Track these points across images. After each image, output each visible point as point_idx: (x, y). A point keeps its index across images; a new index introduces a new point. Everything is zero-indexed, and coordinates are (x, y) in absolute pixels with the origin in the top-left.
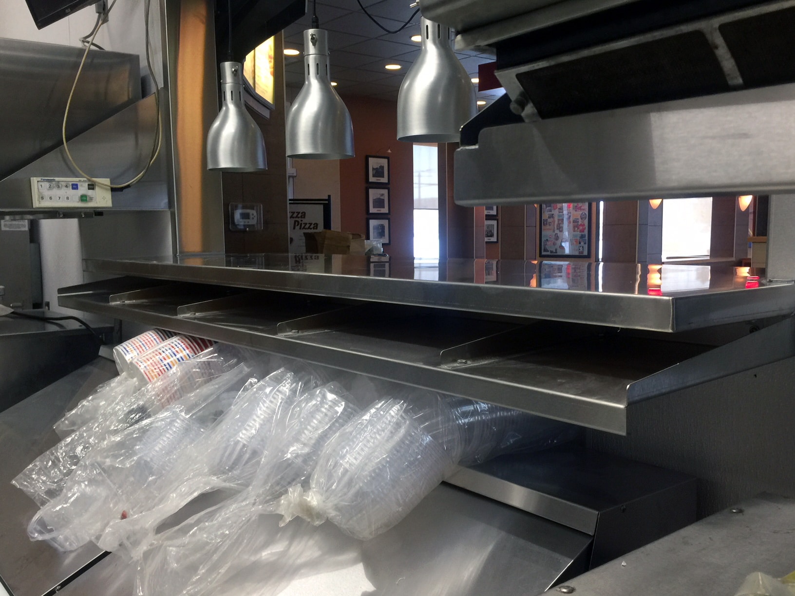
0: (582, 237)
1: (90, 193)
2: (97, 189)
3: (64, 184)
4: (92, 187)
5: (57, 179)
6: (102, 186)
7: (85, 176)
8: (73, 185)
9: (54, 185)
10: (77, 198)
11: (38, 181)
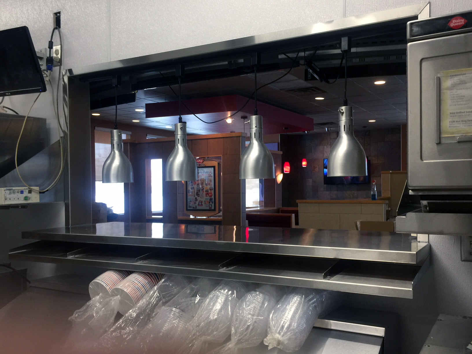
0: (211, 199)
1: (29, 195)
2: (33, 193)
3: (17, 191)
4: (30, 192)
5: (14, 188)
6: (35, 191)
7: (27, 186)
8: (21, 191)
9: (12, 192)
10: (23, 199)
11: (4, 190)
